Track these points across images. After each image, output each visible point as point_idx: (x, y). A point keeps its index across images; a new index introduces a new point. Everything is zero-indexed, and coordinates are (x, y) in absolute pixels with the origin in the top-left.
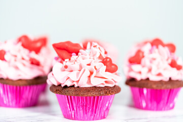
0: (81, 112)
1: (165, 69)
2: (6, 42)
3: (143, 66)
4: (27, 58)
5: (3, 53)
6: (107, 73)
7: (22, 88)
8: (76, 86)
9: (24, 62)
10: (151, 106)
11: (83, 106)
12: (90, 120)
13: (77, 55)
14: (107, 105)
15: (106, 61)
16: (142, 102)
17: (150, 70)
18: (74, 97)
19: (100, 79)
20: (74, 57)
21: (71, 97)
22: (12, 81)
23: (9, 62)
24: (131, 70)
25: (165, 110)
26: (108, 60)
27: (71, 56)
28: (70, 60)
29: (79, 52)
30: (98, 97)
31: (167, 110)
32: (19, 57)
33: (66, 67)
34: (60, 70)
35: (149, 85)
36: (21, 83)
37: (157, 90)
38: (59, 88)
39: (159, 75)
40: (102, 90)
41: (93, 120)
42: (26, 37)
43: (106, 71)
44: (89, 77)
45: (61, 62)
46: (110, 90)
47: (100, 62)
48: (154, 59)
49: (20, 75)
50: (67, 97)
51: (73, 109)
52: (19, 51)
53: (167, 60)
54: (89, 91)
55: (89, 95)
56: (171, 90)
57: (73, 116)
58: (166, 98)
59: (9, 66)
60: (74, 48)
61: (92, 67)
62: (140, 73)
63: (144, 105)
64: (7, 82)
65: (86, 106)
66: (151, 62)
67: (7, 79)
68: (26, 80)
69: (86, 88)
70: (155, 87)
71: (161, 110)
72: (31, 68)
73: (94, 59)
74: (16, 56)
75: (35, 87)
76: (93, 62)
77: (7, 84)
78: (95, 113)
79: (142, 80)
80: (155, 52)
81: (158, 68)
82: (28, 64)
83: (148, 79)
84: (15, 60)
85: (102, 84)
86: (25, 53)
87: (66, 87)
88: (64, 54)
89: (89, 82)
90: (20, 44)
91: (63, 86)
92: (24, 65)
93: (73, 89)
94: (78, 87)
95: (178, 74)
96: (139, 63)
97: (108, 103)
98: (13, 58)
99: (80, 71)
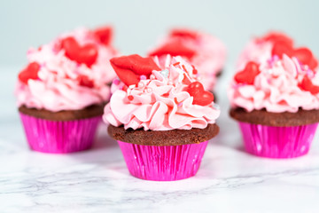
0: (156, 167)
1: (292, 93)
2: (40, 49)
3: (258, 89)
4: (74, 76)
5: (36, 67)
6: (196, 106)
7: (66, 124)
8: (146, 129)
9: (69, 82)
10: (270, 151)
11: (157, 160)
12: (169, 180)
13: (148, 78)
14: (196, 156)
15: (195, 87)
16: (255, 145)
17: (268, 95)
18: (144, 147)
19: (184, 118)
20: (144, 81)
21: (138, 146)
22: (50, 112)
23: (45, 82)
24: (237, 95)
25: (292, 157)
26: (197, 86)
27: (139, 79)
28: (137, 86)
29: (151, 73)
30: (181, 147)
31: (296, 156)
32: (61, 74)
33: (131, 98)
34: (121, 102)
35: (266, 120)
36: (64, 117)
37: (278, 128)
38: (120, 132)
39: (283, 102)
40: (186, 135)
41: (175, 179)
42: (71, 40)
43: (193, 103)
44: (167, 114)
45: (124, 89)
46: (200, 134)
47: (184, 90)
48: (275, 77)
49: (62, 104)
50: (133, 145)
51: (143, 164)
52: (61, 64)
53: (297, 78)
54: (166, 138)
55: (167, 144)
56: (300, 127)
57: (143, 174)
58: (294, 139)
59: (46, 88)
60: (143, 67)
61: (170, 100)
62: (252, 99)
63: (259, 147)
64: (43, 114)
65: (162, 159)
66: (269, 82)
67: (43, 110)
68: (73, 112)
69: (162, 133)
70: (274, 123)
71: (286, 157)
72: (81, 92)
73: (174, 85)
74: (55, 73)
75: (87, 122)
76: (172, 91)
77: (42, 118)
78: (177, 169)
79: (255, 110)
80: (276, 66)
81: (281, 93)
82: (74, 85)
83: (264, 110)
84: (55, 80)
85: (188, 125)
86: (70, 67)
87: (130, 130)
88: (129, 76)
89: (166, 123)
90: (62, 53)
91: (126, 128)
92: (69, 87)
93: (141, 134)
94: (149, 130)
95: (313, 101)
96: (251, 83)
97: (197, 152)
98: (52, 77)
99: (153, 104)
